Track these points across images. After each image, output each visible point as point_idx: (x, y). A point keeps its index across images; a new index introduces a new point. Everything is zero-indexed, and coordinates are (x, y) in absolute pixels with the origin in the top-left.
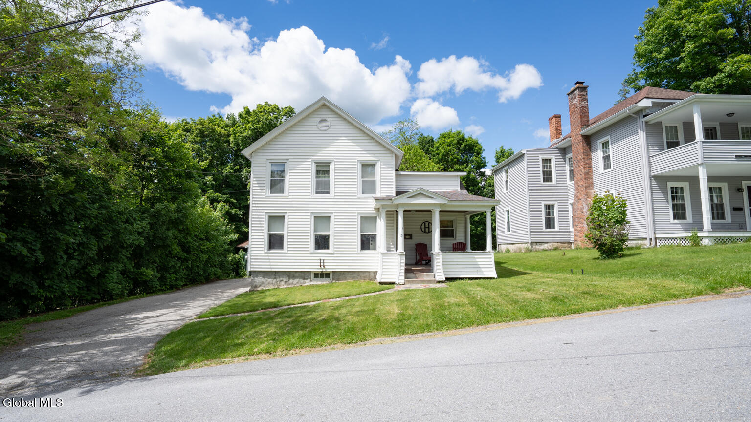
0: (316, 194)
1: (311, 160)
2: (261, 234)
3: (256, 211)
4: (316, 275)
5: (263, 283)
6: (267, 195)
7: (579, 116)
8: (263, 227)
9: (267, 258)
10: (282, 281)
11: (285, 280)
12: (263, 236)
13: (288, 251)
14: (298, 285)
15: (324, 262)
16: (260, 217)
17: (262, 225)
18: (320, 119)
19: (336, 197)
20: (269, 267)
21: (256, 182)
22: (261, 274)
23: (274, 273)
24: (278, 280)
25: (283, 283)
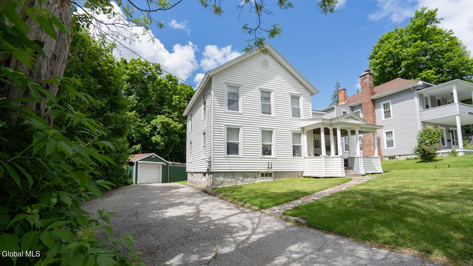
0: (262, 113)
1: (258, 88)
2: (222, 142)
3: (217, 123)
4: (263, 175)
5: (223, 182)
6: (226, 111)
7: (369, 89)
8: (223, 136)
9: (228, 161)
10: (239, 180)
11: (241, 179)
12: (223, 143)
13: (244, 155)
14: (251, 182)
15: (271, 165)
16: (220, 128)
17: (222, 135)
18: (263, 59)
19: (276, 117)
20: (230, 168)
21: (216, 100)
22: (222, 174)
23: (232, 174)
24: (236, 179)
25: (239, 181)
